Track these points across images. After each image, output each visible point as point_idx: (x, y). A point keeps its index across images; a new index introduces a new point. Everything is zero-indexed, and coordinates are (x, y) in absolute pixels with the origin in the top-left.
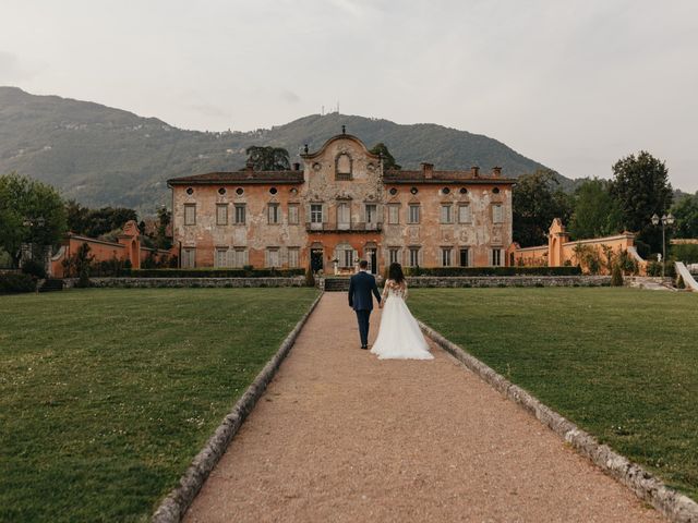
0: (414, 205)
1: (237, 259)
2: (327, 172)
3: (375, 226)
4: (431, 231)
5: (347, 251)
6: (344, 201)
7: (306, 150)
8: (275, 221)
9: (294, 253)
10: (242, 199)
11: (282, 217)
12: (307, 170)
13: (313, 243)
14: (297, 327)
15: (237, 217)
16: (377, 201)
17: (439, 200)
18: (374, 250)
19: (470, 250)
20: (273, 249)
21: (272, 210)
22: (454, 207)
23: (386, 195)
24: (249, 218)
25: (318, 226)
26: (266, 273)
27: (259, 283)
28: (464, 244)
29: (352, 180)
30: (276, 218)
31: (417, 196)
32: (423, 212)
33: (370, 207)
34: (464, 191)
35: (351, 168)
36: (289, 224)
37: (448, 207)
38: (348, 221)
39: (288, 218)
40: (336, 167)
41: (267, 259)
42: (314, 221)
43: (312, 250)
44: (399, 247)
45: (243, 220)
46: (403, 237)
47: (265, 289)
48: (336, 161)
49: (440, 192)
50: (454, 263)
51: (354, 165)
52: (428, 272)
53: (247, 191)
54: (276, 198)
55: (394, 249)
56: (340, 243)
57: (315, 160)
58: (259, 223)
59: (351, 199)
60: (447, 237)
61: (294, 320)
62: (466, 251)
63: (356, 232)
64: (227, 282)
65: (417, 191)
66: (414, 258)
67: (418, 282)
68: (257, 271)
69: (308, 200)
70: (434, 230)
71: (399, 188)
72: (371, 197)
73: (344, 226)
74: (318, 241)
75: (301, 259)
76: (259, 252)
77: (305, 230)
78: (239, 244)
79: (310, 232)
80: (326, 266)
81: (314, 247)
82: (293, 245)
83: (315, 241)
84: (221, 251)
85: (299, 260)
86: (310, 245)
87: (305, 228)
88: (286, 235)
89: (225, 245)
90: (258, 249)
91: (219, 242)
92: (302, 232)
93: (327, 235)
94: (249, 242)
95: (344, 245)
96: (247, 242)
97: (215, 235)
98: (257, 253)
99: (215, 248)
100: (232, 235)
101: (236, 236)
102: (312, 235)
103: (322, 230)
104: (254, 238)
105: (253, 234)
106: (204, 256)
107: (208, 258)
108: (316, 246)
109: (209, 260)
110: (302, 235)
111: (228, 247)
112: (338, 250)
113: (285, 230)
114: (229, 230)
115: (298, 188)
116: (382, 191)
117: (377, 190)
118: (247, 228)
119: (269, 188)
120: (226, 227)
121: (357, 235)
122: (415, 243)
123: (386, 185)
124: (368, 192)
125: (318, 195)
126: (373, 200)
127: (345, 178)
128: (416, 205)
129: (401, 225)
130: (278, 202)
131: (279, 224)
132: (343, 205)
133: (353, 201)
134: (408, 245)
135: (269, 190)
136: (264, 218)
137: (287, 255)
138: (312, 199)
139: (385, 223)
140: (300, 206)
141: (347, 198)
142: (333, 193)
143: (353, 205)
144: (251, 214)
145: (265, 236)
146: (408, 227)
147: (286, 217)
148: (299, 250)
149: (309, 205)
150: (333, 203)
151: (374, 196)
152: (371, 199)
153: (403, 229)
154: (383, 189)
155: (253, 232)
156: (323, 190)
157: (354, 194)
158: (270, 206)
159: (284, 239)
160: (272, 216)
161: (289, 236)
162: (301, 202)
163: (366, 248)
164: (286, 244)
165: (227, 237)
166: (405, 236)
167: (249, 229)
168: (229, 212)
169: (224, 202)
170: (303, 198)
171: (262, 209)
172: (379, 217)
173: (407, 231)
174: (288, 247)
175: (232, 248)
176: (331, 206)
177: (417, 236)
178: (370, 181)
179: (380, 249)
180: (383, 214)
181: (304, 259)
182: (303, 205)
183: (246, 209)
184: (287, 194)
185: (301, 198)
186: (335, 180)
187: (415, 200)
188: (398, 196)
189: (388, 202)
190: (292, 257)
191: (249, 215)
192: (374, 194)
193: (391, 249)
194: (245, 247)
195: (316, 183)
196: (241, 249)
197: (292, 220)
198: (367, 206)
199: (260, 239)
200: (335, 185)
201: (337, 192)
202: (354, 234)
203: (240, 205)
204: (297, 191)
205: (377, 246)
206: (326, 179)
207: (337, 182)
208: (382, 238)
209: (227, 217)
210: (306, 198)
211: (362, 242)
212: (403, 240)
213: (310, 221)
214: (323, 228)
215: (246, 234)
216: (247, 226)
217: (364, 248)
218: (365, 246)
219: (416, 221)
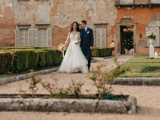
1: (40, 38)
13: (123, 19)
25: (128, 0)
56: (154, 19)
74: (128, 17)
75: (110, 37)
76: (63, 30)
77: (114, 5)
78: (42, 22)
79: (119, 7)
80: (137, 44)
81: (123, 24)
82: (100, 22)
83: (125, 17)
84: (23, 29)
85: (107, 39)
86: (119, 22)
87: (114, 3)
88: (93, 11)
89: (27, 23)
90: (62, 27)
91: (20, 20)
92: (110, 7)
93: (138, 10)
94: (53, 19)
95: (158, 22)
96: (50, 20)
97: (16, 12)
98: (61, 31)
99: (17, 27)
100: (34, 12)
101: (39, 13)
102: (122, 10)
103: (132, 4)
104: (57, 15)
105: (56, 10)
106: (5, 35)
107: (10, 37)
108: (126, 23)
109: (10, 39)
110: (110, 10)
111: (30, 25)
112: (151, 27)
113: (91, 5)
114: (31, 6)
118: (50, 4)
120: (27, 3)
137: (94, 33)
145: (69, 12)
148: (107, 28)
155: (56, 8)
159: (90, 15)
161: (96, 12)
164: (92, 21)
165: (29, 14)
167: (52, 5)
174: (95, 25)
175: (34, 26)
181: (113, 37)
190: (99, 36)
194: (49, 25)
196: (44, 27)
199: (64, 16)
214: (134, 2)
215: (49, 10)
216: (50, 2)
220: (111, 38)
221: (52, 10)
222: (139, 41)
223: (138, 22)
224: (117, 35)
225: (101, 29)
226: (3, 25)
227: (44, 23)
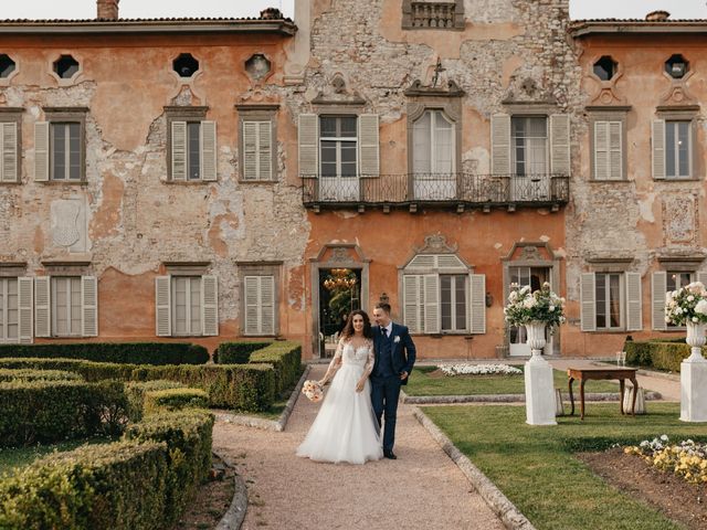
0: (679, 115)
1: (58, 306)
3: (543, 190)
5: (445, 277)
6: (434, 99)
8: (194, 170)
9: (259, 284)
10: (72, 92)
11: (219, 153)
13: (329, 248)
15: (58, 158)
16: (550, 101)
20: (185, 270)
21: (181, 131)
23: (581, 82)
24: (99, 159)
25: (343, 189)
29: (462, 26)
30: (194, 159)
31: (687, 83)
33: (525, 123)
38: (449, 166)
39: (238, 160)
41: (163, 306)
42: (329, 171)
43: (324, 273)
44: (629, 261)
45: (80, 169)
46: (641, 225)
53: (94, 66)
54: (195, 88)
55: (609, 270)
56: (423, 248)
58: (137, 180)
59: (461, 94)
63: (477, 207)
65: (686, 66)
69: (310, 95)
71: (624, 56)
72: (529, 86)
73: (435, 188)
74: (345, 241)
75: (287, 303)
76: (134, 281)
77: (301, 203)
78: (64, 253)
79: (318, 211)
81: (329, 263)
82: (257, 257)
83: (335, 242)
84: (1, 278)
85: (277, 309)
86: (315, 257)
87: (300, 197)
88: (233, 222)
89: (12, 257)
90: (132, 272)
92: (288, 209)
93: (375, 218)
94: (101, 244)
95: (436, 256)
96: (93, 247)
98: (128, 286)
100: (37, 222)
101: (53, 226)
102: (325, 221)
103: (358, 199)
104: (117, 233)
105: (114, 216)
108: (338, 259)
110: (288, 220)
111: (23, 265)
112: (415, 273)
113: (227, 203)
114: (27, 202)
115: (273, 54)
116: (567, 65)
117: (548, 62)
118: (92, 199)
119: (172, 54)
120: (15, 191)
121: (482, 218)
122: (683, 248)
123: (578, 45)
124: (519, 69)
125: (346, 79)
126: (537, 96)
127: (437, 20)
128: (685, 115)
129: (633, 185)
130: (203, 104)
131: (206, 183)
132: (433, 114)
133: (467, 103)
134: (658, 255)
135: (170, 61)
136: (152, 162)
137: (236, 291)
138: (321, 95)
139: (577, 179)
140: (280, 119)
141: (447, 89)
142: (394, 74)
143: (465, 114)
144: (105, 148)
145: (156, 224)
146: (657, 193)
147: (231, 157)
148: (278, 275)
149: (312, 115)
150: (396, 109)
151: (539, 85)
152: (530, 93)
153: (641, 198)
154: (568, 58)
155: (113, 209)
156: (363, 61)
157: (468, 77)
158: (175, 117)
159: (223, 235)
160: (182, 152)
161: (242, 226)
162: (283, 104)
163: (512, 263)
164: (231, 253)
165: (20, 228)
166: (648, 223)
167: (99, 202)
168: (28, 141)
169: (11, 104)
170: (290, 90)
171: (147, 130)
172: (560, 157)
173: (654, 206)
174: (239, 264)
175: (37, 266)
176: (388, 117)
177: (689, 223)
178: (523, 32)
179: (562, 270)
180: (572, 147)
181: (297, 305)
182: (291, 115)
183: (90, 127)
184: (236, 77)
185: (283, 92)
186: (403, 28)
187: (680, 97)
188: (621, 83)
189: (589, 104)
190: (253, 300)
191: (99, 151)
192: (540, 75)
193: (601, 268)
194: (88, 264)
195: (336, 38)
196: (72, 271)
197: (253, 168)
198: (513, 117)
199: (140, 236)
200: (404, 43)
201: (411, 70)
202: (471, 217)
203: (65, 116)
204: (268, 63)
205: (552, 257)
206: (370, 24)
207: (410, 34)
208: (569, 231)
209: (20, 158)
210: (302, 89)
211: (498, 246)
212: (642, 236)
213: (316, 170)
214: (362, 195)
215: (90, 216)
216: (91, 189)
217: (506, 266)
218: (510, 259)
219: (684, 170)
220: (290, 306)
221: (98, 217)
223: (374, 259)
224: (310, 299)
225: (259, 278)
227: (72, 259)
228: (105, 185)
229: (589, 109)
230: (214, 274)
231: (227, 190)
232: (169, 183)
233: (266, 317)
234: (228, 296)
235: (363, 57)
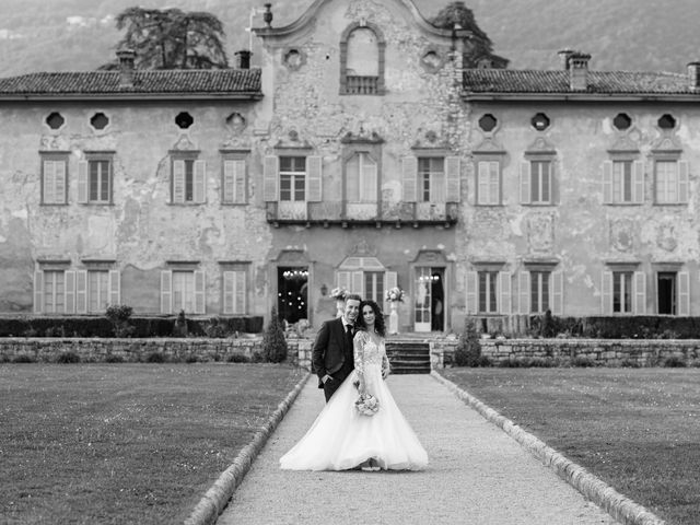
0: (541, 158)
1: (92, 291)
2: (320, 72)
3: (440, 212)
4: (583, 225)
5: (368, 275)
6: (362, 145)
7: (269, 17)
8: (189, 196)
9: (233, 277)
10: (103, 140)
11: (207, 183)
12: (269, 67)
13: (285, 252)
14: (239, 461)
15: (93, 186)
16: (447, 147)
17: (605, 145)
18: (438, 271)
19: (682, 274)
20: (180, 266)
21: (180, 166)
22: (642, 164)
23: (469, 132)
24: (122, 187)
25: (295, 209)
26: (164, 327)
27: (145, 353)
28: (668, 257)
29: (383, 92)
30: (189, 187)
31: (548, 134)
32: (563, 174)
33: (426, 163)
34: (668, 123)
35: (382, 62)
36: (225, 204)
37: (628, 163)
38: (374, 197)
39: (221, 188)
40: (344, 61)
41: (166, 293)
42: (285, 196)
43: (281, 270)
44: (502, 264)
45: (108, 194)
46: (512, 238)
47: (161, 367)
48: (344, 44)
49: (607, 124)
50: (643, 303)
51: (390, 54)
52: (574, 326)
53: (119, 121)
54: (190, 138)
55: (488, 270)
56: (353, 252)
57: (291, 42)
58: (149, 202)
59: (381, 142)
60: (624, 239)
61: (233, 442)
62: (674, 274)
63: (392, 224)
64: (65, 350)
65: (547, 122)
66: (539, 292)
67: (549, 353)
68: (138, 321)
69: (273, 142)
70: (590, 223)
71: (502, 115)
72: (432, 136)
73: (362, 210)
74: (297, 248)
75: (254, 291)
76: (146, 274)
77: (265, 219)
78: (97, 254)
79: (277, 226)
80: (315, 309)
81: (285, 263)
82: (233, 258)
83: (289, 248)
84: (52, 271)
85: (247, 295)
86: (275, 258)
87: (265, 215)
88: (217, 233)
89: (61, 256)
90: (144, 268)
91: (46, 248)
92: (256, 224)
93: (319, 231)
94: (123, 248)
95: (362, 259)
96: (118, 250)
97: (36, 230)
98: (142, 277)
99: (37, 265)
100: (79, 231)
101: (90, 235)
102: (282, 233)
103: (306, 218)
105: (133, 228)
106: (8, 284)
107: (19, 289)
108: (292, 260)
109: (21, 293)
110: (256, 231)
111: (68, 263)
112: (346, 270)
113: (212, 219)
114: (72, 218)
115: (247, 112)
116: (459, 121)
117: (445, 118)
118: (117, 215)
119: (174, 112)
120: (63, 210)
121: (395, 232)
122: (543, 255)
123: (468, 106)
124: (424, 123)
125: (298, 130)
126: (437, 144)
127: (365, 88)
128: (546, 158)
129: (506, 209)
130: (196, 149)
131: (198, 205)
132: (361, 156)
133: (385, 148)
134: (524, 260)
135: (173, 118)
136: (160, 189)
137: (218, 282)
138: (280, 142)
139: (465, 204)
140: (251, 159)
141: (371, 138)
142: (334, 127)
143: (384, 156)
144: (127, 180)
145: (162, 234)
146: (525, 214)
147: (216, 186)
148: (247, 271)
149: (274, 157)
150: (334, 153)
151: (439, 135)
152: (432, 141)
153: (512, 217)
154: (461, 115)
155: (132, 223)
156: (311, 118)
157: (387, 129)
158: (176, 158)
159: (209, 242)
160: (181, 183)
161: (223, 236)
162: (253, 149)
163: (416, 264)
164: (215, 255)
165: (67, 235)
166: (517, 236)
167: (122, 218)
168: (73, 174)
169: (61, 149)
170: (258, 138)
171: (157, 167)
172: (452, 188)
173: (522, 224)
174: (221, 263)
175: (78, 263)
176: (329, 158)
177: (547, 237)
178: (427, 96)
179: (453, 270)
180: (462, 181)
181: (262, 292)
182: (259, 157)
183: (116, 165)
184: (219, 129)
185: (253, 140)
186: (341, 94)
187: (542, 144)
188: (499, 134)
189: (475, 150)
190: (230, 289)
191: (122, 182)
192: (439, 128)
193: (482, 268)
194: (113, 262)
195: (291, 101)
196: (102, 267)
197: (231, 194)
198: (420, 159)
199: (150, 242)
200: (341, 105)
201: (346, 124)
202: (387, 231)
203: (99, 156)
204: (243, 119)
205: (446, 260)
206: (316, 91)
207: (345, 98)
208: (458, 242)
209: (67, 186)
210: (267, 137)
211: (407, 251)
212: (512, 246)
213: (276, 196)
214: (309, 215)
215: (116, 228)
216: (116, 208)
217: (412, 267)
218: (415, 261)
219: (545, 198)
220: (256, 294)
221: (121, 229)
222: (321, 301)
223: (317, 260)
224: (271, 288)
225: (234, 273)
226: (5, 260)
227: (102, 258)
228: (127, 205)
229: (475, 153)
230: (203, 269)
231: (213, 210)
232: (171, 204)
233: (239, 301)
234: (212, 286)
235: (311, 115)
